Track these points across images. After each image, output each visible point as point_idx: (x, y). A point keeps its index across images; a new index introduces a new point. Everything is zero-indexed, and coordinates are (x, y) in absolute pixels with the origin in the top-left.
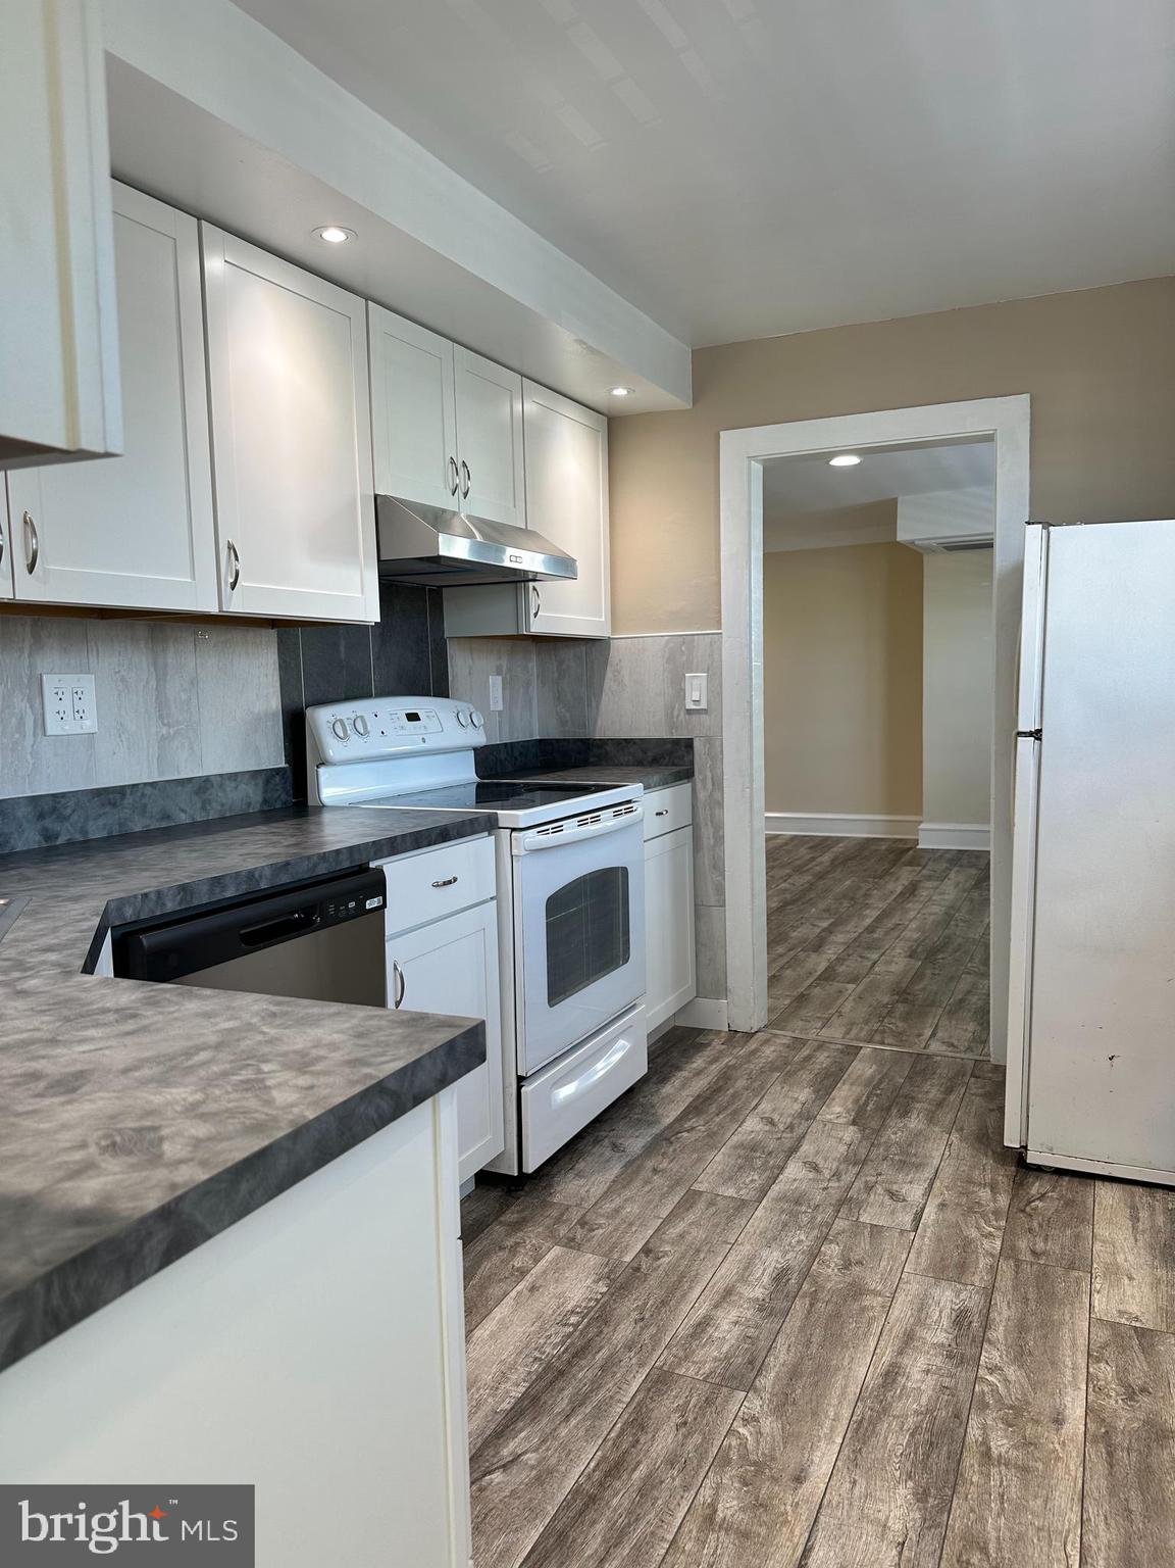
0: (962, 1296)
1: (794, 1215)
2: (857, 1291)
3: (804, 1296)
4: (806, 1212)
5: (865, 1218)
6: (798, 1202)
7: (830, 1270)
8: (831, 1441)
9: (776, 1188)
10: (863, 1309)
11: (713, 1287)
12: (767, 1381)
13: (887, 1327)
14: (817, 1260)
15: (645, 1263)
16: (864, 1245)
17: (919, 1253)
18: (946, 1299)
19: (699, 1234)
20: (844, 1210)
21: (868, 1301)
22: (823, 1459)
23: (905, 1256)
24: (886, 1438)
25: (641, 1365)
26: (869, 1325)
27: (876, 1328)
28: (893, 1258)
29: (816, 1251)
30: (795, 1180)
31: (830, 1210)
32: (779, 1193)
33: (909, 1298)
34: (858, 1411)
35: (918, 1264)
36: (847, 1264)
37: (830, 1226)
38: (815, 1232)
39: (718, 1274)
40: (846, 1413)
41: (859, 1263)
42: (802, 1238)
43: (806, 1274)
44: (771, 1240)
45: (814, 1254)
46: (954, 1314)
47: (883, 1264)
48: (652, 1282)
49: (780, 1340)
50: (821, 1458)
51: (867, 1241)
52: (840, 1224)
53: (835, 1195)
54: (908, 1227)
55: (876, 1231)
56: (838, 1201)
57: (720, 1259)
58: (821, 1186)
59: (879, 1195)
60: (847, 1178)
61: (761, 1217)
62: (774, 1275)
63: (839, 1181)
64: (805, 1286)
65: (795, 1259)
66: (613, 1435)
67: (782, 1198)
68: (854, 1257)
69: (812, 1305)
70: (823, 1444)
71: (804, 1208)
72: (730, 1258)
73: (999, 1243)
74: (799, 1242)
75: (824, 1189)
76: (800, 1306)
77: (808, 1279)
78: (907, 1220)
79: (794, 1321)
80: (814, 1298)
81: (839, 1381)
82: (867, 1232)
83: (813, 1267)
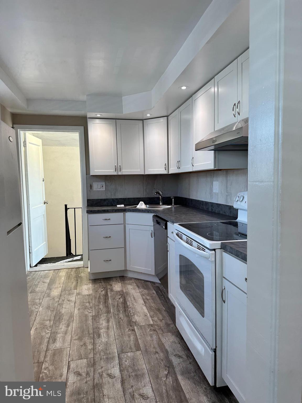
0: (54, 346)
1: (106, 354)
2: (80, 339)
3: (91, 334)
4: (103, 356)
5: (85, 361)
6: (107, 358)
7: (88, 341)
8: (76, 314)
9: (117, 361)
10: (77, 335)
11: (112, 329)
12: (90, 318)
13: (71, 333)
14: (93, 343)
15: (131, 328)
16: (82, 352)
17: (67, 354)
18: (58, 345)
19: (126, 338)
20: (92, 361)
21: (77, 337)
22: (76, 311)
23: (70, 352)
24: (67, 317)
25: (113, 313)
26: (75, 333)
27: (73, 332)
28: (73, 351)
29: (94, 345)
30: (113, 367)
31: (96, 360)
32: (115, 360)
33: (67, 341)
34: (73, 319)
35: (66, 351)
36: (85, 344)
37: (94, 354)
38: (97, 350)
39: (113, 331)
40: (75, 318)
41: (82, 346)
42: (100, 347)
43: (94, 338)
44: (107, 344)
45: (94, 344)
46: (56, 341)
47: (76, 348)
48: (125, 325)
49: (92, 324)
50: (76, 312)
51: (82, 353)
52: (91, 356)
53: (97, 367)
54: (71, 362)
55: (80, 358)
56: (96, 364)
57: (116, 335)
58: (104, 368)
59: (83, 371)
60: (97, 376)
61: (115, 350)
62: (101, 335)
63: (99, 373)
64: (92, 336)
65: (98, 341)
66: (109, 305)
67: (113, 358)
68: (84, 347)
69: (89, 332)
70: (77, 313)
71: (104, 357)
72: (113, 335)
73: (43, 367)
74: (100, 346)
75: (102, 367)
76: (91, 331)
77: (92, 337)
78: (73, 365)
79: (91, 328)
80: (89, 334)
81: (78, 322)
82: (83, 356)
83: (92, 340)
